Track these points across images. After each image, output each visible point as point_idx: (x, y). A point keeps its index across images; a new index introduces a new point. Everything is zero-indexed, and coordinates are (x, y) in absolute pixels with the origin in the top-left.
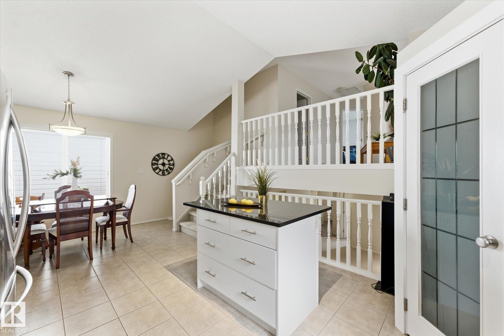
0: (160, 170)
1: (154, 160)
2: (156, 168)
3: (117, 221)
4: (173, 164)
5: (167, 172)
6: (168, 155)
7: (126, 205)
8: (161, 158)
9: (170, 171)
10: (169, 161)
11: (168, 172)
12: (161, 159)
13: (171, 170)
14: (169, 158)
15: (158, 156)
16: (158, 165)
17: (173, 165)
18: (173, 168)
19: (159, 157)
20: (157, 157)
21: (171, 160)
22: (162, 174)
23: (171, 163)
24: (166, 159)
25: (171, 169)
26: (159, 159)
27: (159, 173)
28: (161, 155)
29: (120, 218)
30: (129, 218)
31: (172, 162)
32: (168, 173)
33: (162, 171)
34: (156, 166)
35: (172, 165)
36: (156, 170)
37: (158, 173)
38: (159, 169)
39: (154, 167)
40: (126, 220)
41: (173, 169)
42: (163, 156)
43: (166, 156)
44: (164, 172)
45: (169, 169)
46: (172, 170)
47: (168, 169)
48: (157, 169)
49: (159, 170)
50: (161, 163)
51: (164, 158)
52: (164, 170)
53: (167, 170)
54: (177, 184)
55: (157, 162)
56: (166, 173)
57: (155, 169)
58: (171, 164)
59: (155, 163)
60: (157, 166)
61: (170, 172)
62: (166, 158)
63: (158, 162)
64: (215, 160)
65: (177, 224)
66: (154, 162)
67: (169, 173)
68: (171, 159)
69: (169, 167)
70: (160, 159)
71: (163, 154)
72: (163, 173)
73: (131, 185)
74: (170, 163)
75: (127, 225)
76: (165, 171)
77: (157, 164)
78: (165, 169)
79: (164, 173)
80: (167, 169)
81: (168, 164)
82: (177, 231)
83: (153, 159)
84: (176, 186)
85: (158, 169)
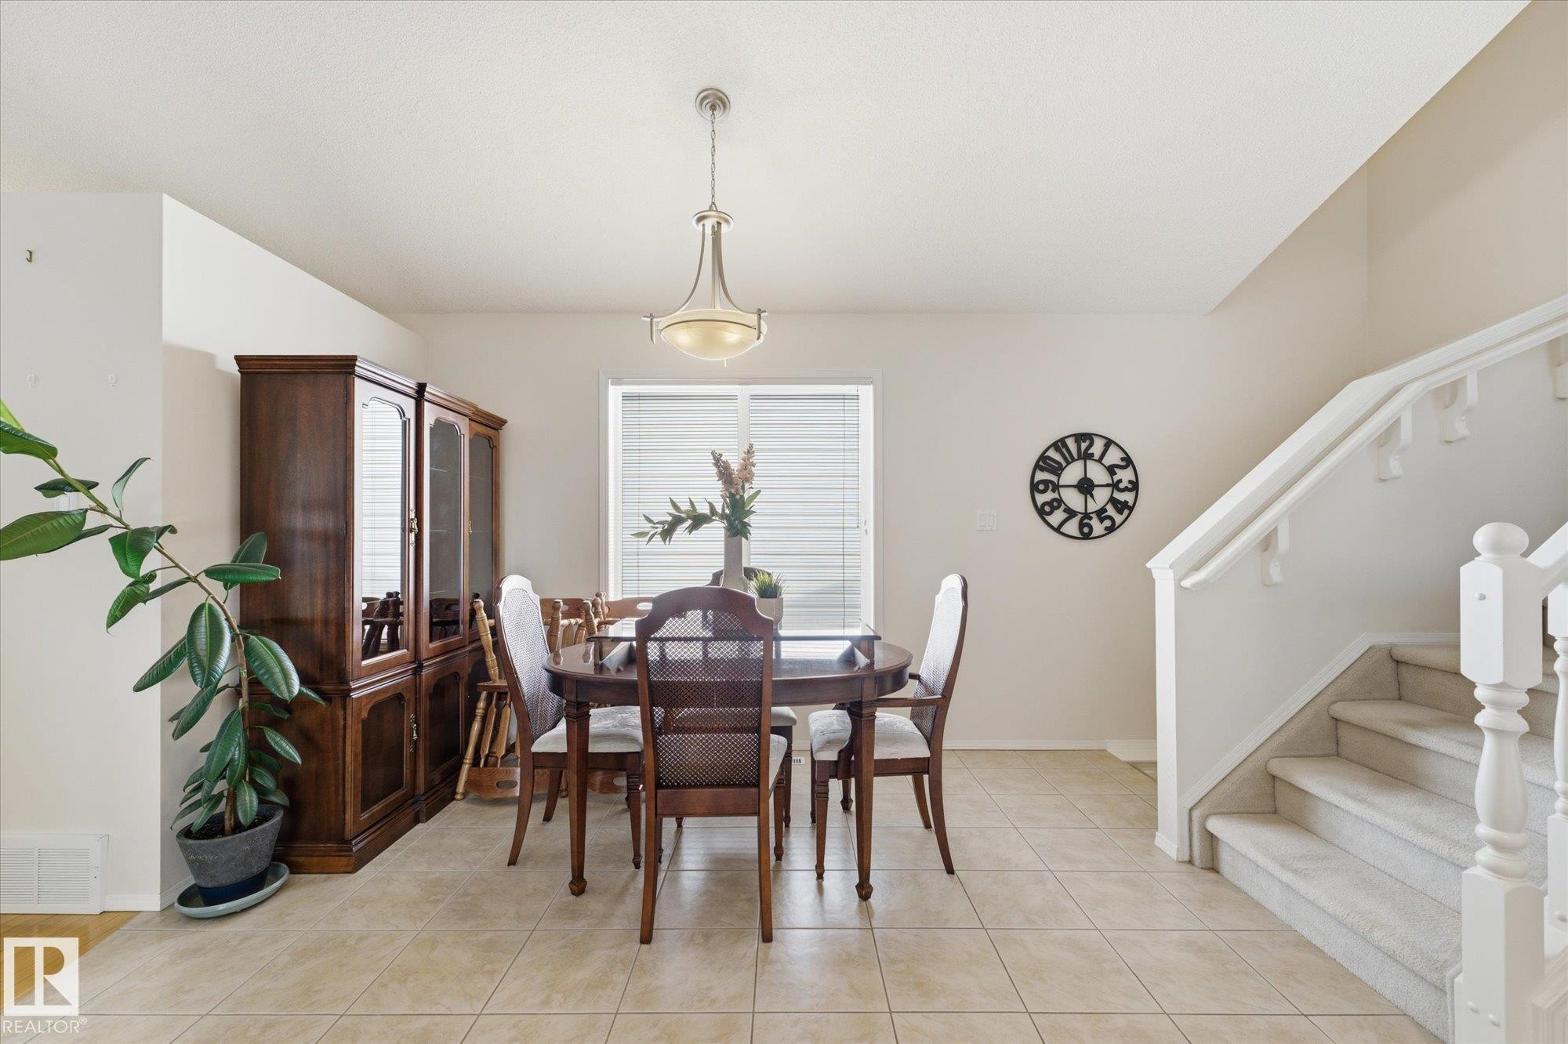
0: (1071, 513)
1: (1042, 469)
2: (1049, 503)
3: (881, 752)
4: (1130, 482)
5: (1101, 520)
6: (1109, 443)
7: (924, 673)
8: (1075, 455)
9: (1118, 519)
10: (1111, 470)
11: (1107, 523)
12: (1074, 460)
13: (1120, 512)
14: (1113, 457)
15: (1058, 449)
16: (1061, 489)
17: (1130, 490)
18: (1131, 504)
19: (1064, 450)
20: (1052, 454)
21: (1123, 463)
22: (1078, 535)
23: (1120, 481)
24: (1100, 461)
25: (1122, 507)
26: (1064, 464)
27: (1065, 529)
28: (1071, 444)
29: (896, 738)
30: (933, 738)
31: (1126, 476)
32: (1106, 528)
33: (1080, 516)
34: (1049, 496)
35: (1126, 489)
36: (1050, 513)
37: (1058, 530)
38: (1063, 507)
39: (1041, 499)
40: (923, 752)
41: (1131, 509)
42: (1084, 446)
43: (1097, 448)
44: (1086, 521)
45: (1111, 511)
46: (1126, 512)
47: (1106, 511)
48: (1053, 509)
49: (1065, 516)
50: (1074, 482)
51: (1086, 456)
52: (1087, 515)
53: (1101, 513)
54: (1186, 583)
55: (1054, 478)
56: (1098, 528)
57: (1047, 509)
58: (1122, 486)
59: (1046, 482)
60: (1055, 495)
61: (1118, 523)
62: (1097, 457)
63: (1059, 476)
64: (1461, 429)
65: (1190, 820)
66: (1041, 476)
67: (1111, 530)
68: (1122, 459)
69: (1113, 500)
70: (1068, 463)
71: (1080, 437)
72: (1081, 525)
73: (944, 577)
74: (1116, 478)
75: (926, 777)
76: (1091, 518)
77: (1056, 487)
78: (1092, 507)
79: (1086, 530)
80: (1103, 510)
81: (1107, 485)
82: (1191, 862)
83: (1038, 462)
84: (1180, 589)
85: (1058, 507)
